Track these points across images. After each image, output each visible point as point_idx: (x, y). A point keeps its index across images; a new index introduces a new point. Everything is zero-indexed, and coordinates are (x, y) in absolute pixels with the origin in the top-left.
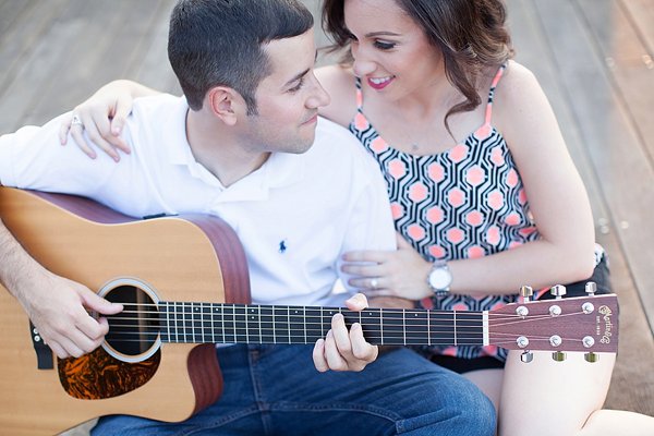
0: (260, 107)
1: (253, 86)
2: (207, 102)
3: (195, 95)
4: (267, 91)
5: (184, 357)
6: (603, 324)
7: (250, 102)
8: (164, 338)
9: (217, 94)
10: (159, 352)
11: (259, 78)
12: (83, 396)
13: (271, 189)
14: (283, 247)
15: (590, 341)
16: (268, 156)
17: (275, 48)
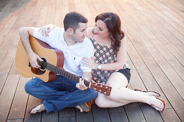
0: (76, 33)
1: (76, 29)
2: (67, 30)
3: (66, 29)
4: (78, 31)
5: (49, 72)
6: (108, 91)
7: (75, 32)
8: (47, 69)
9: (69, 29)
10: (45, 70)
11: (77, 28)
12: (34, 73)
13: (75, 48)
14: (75, 59)
15: (105, 93)
16: (76, 42)
17: (81, 24)
